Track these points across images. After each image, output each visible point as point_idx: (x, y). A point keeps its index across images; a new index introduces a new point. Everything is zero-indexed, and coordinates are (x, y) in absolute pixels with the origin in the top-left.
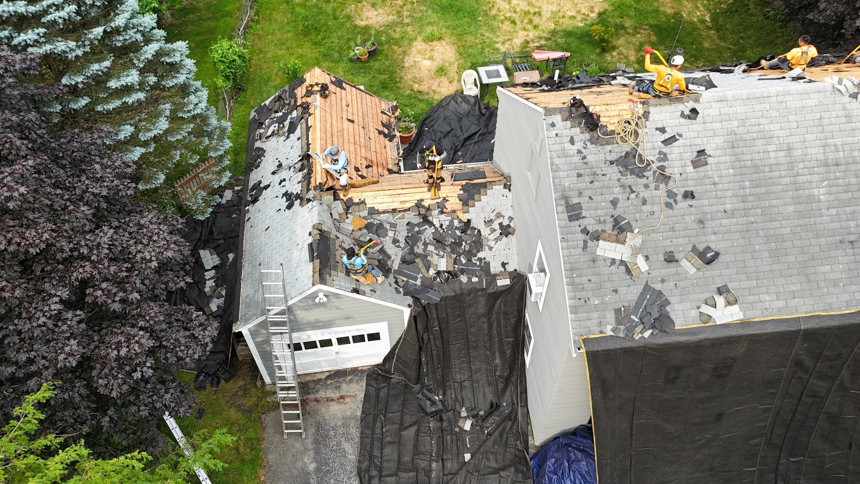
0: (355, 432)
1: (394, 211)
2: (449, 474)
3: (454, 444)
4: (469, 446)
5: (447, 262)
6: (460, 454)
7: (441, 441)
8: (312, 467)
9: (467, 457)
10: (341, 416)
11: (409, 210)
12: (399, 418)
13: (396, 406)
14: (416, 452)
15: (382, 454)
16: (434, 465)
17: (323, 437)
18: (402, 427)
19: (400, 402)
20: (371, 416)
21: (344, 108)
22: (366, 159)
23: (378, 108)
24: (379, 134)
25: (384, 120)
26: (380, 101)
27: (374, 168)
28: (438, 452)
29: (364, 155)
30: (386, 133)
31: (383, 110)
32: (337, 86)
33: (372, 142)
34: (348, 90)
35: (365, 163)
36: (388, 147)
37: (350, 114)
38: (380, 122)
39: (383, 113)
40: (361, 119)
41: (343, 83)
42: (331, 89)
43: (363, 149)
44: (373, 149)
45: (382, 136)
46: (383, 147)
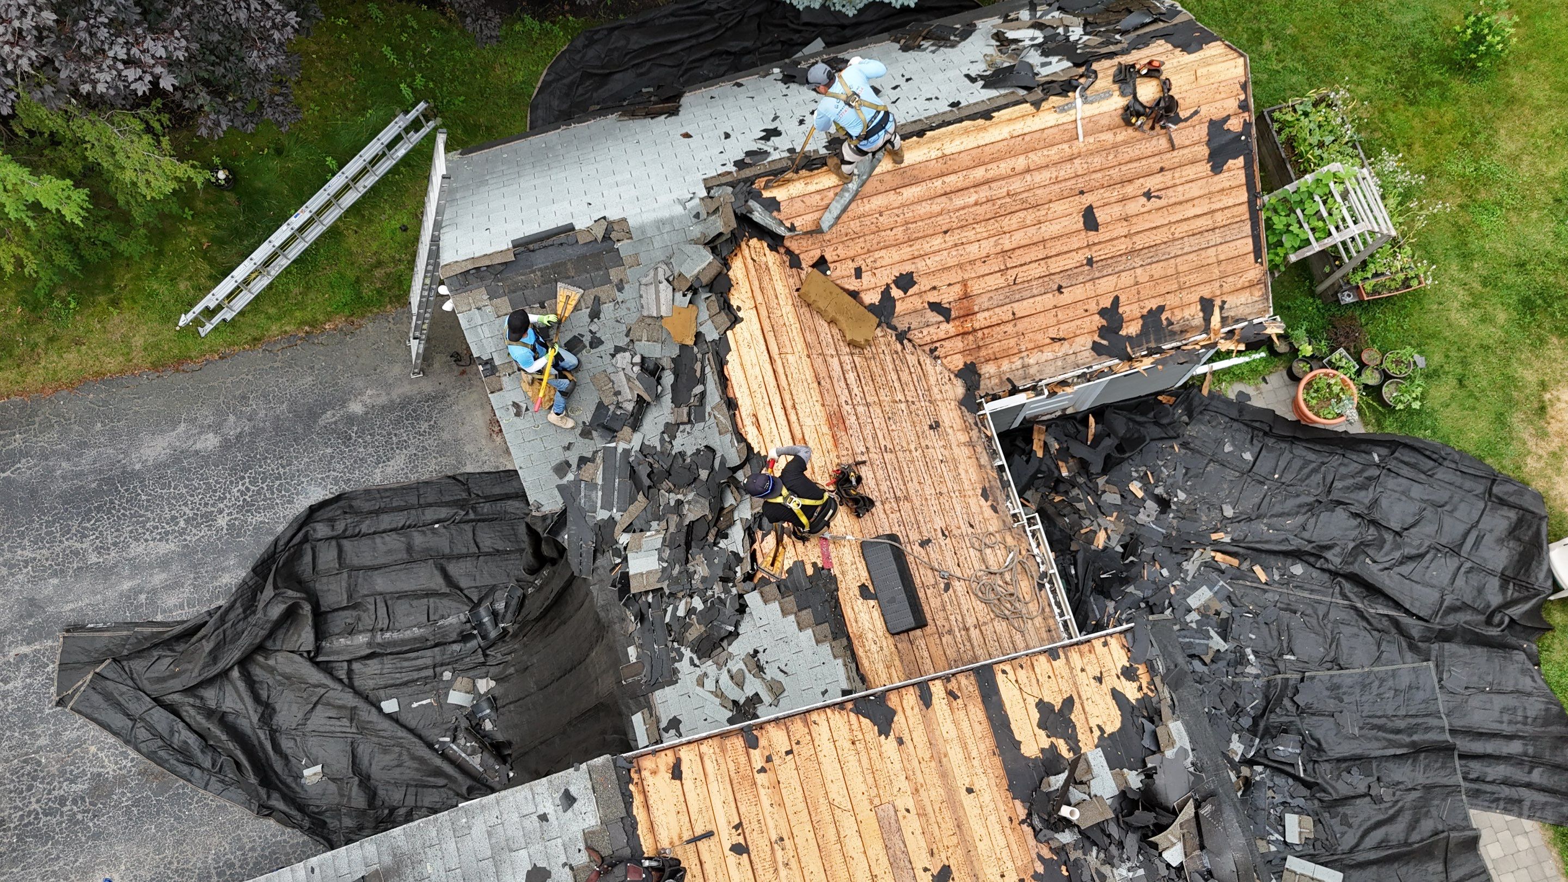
0: (430, 470)
1: (732, 405)
2: (350, 672)
3: (415, 675)
4: (415, 705)
5: (649, 572)
6: (394, 688)
7: (420, 645)
8: (356, 408)
9: (390, 706)
10: (461, 434)
11: (741, 438)
12: (464, 551)
13: (488, 539)
14: (392, 597)
15: (384, 532)
16: (362, 639)
17: (414, 411)
18: (441, 562)
19: (500, 545)
20: (464, 495)
21: (1130, 189)
22: (966, 296)
23: (1217, 284)
24: (1103, 313)
25: (1178, 315)
26: (1251, 285)
27: (944, 326)
28: (394, 643)
29: (975, 287)
30: (1123, 333)
31: (1218, 302)
32: (1215, 144)
33: (1049, 300)
34: (1224, 180)
35: (947, 297)
36: (1065, 348)
37: (1116, 210)
38: (1153, 304)
39: (1207, 305)
40: (1123, 246)
41: (1241, 159)
42: (1180, 133)
43: (997, 281)
44: (1021, 308)
45: (1098, 321)
46: (1053, 333)
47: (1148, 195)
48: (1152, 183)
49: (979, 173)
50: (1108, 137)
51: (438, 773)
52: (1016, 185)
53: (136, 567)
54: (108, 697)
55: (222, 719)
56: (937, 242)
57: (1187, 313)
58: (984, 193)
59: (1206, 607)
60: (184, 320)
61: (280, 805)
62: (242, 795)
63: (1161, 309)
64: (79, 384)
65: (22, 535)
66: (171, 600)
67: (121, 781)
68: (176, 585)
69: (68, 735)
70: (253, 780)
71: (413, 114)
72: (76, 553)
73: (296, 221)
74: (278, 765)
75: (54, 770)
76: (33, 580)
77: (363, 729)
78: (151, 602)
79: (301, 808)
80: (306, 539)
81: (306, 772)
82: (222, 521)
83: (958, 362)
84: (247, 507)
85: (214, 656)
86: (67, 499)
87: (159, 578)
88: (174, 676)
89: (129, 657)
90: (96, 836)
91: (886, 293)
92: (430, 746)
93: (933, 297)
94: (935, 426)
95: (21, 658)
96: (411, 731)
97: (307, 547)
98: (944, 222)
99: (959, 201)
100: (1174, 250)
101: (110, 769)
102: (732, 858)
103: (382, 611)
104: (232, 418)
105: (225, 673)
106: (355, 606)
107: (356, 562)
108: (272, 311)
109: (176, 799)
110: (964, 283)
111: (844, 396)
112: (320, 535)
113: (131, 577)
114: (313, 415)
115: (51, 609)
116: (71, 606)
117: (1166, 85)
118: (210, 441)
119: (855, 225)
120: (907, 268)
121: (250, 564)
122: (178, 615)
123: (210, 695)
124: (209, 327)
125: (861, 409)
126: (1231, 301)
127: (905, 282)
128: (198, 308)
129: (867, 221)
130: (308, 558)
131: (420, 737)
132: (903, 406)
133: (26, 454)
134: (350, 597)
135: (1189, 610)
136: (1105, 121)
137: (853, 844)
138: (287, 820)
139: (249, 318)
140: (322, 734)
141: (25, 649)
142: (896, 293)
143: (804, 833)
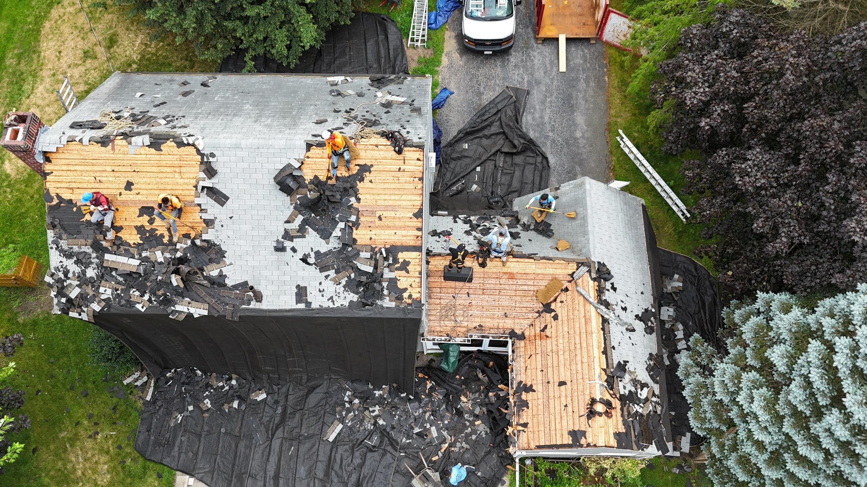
2: (492, 160)
3: (486, 177)
4: (476, 175)
6: (483, 171)
7: (494, 179)
9: (478, 169)
14: (512, 175)
16: (501, 165)
21: (569, 399)
22: (547, 337)
23: (531, 430)
24: (531, 386)
25: (524, 413)
26: (529, 444)
27: (539, 330)
28: (497, 173)
29: (549, 341)
30: (523, 393)
31: (526, 430)
32: (578, 433)
33: (539, 367)
34: (566, 435)
35: (548, 332)
36: (523, 371)
37: (563, 394)
38: (530, 405)
39: (525, 425)
40: (551, 394)
41: (571, 443)
42: (584, 419)
43: (549, 349)
44: (539, 356)
45: (529, 384)
46: (529, 367)
47: (566, 406)
48: (570, 408)
49: (584, 345)
50: (588, 392)
51: (454, 178)
52: (579, 358)
53: (542, 110)
54: (505, 99)
55: (489, 125)
56: (566, 329)
57: (525, 417)
58: (578, 346)
59: (430, 433)
60: (620, 131)
61: (459, 136)
62: (467, 127)
63: (528, 408)
64: (608, 103)
65: (561, 82)
66: (529, 118)
67: (480, 99)
68: (534, 119)
69: (497, 88)
70: (468, 130)
71: (686, 212)
72: (552, 95)
73: (650, 168)
74: (471, 137)
75: (489, 84)
76: (546, 84)
77: (474, 161)
78: (530, 113)
79: (456, 141)
80: (537, 155)
81: (467, 145)
82: (550, 134)
83: (527, 334)
84: (553, 141)
85: (508, 125)
86: (570, 97)
87: (537, 115)
88: (506, 115)
89: (515, 106)
90: (467, 92)
91: (554, 311)
92: (463, 177)
93: (549, 327)
94: (506, 315)
95: (523, 79)
96: (469, 173)
97: (535, 155)
98: (572, 332)
99: (577, 338)
100: (546, 414)
101: (484, 97)
102: (398, 167)
103: (509, 172)
104: (585, 142)
105: (502, 128)
106: (512, 165)
107: (526, 168)
108: (621, 159)
109: (470, 112)
110: (551, 337)
111: (520, 282)
112: (538, 158)
113: (539, 109)
114: (580, 165)
115: (536, 87)
116: (535, 92)
117: (600, 414)
118: (578, 134)
119: (576, 302)
120: (560, 318)
121: (535, 139)
122: (524, 120)
123: (498, 123)
124: (619, 140)
125: (514, 287)
126: (525, 435)
127: (556, 318)
128: (624, 136)
129: (577, 306)
130: (531, 155)
131: (466, 175)
132: (514, 305)
133: (588, 86)
134: (515, 164)
135: (431, 426)
136: (593, 392)
137: (393, 197)
138: (455, 137)
139: (620, 151)
140: (476, 150)
141: (526, 80)
142: (553, 314)
143: (399, 186)
